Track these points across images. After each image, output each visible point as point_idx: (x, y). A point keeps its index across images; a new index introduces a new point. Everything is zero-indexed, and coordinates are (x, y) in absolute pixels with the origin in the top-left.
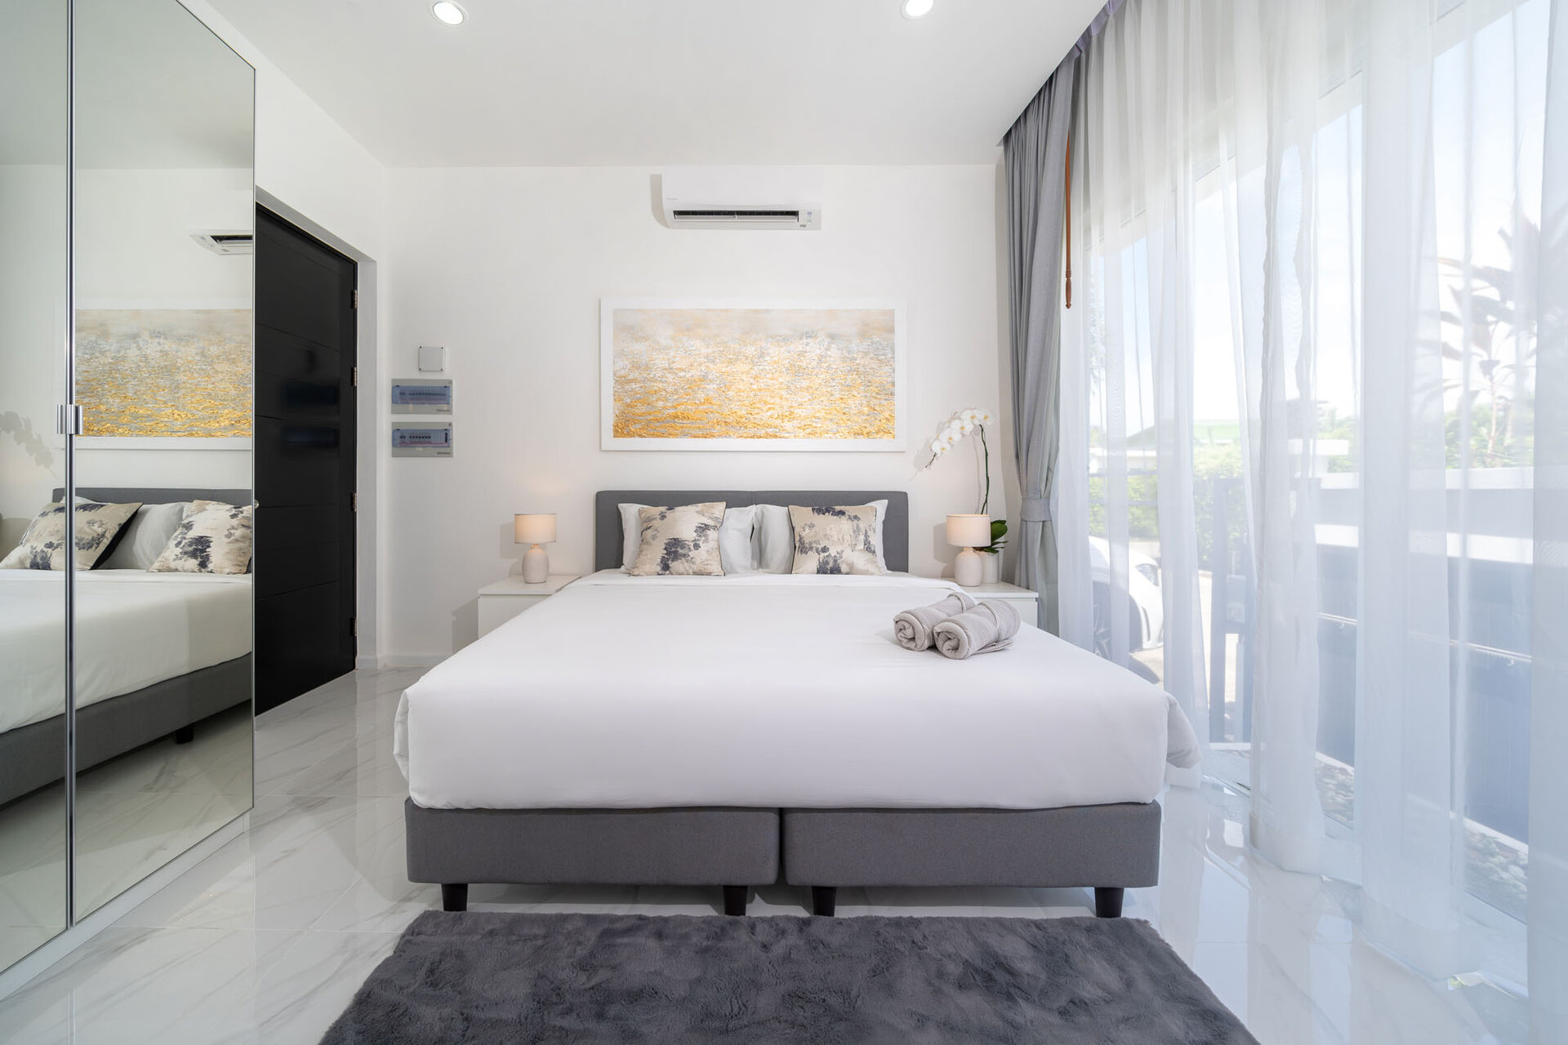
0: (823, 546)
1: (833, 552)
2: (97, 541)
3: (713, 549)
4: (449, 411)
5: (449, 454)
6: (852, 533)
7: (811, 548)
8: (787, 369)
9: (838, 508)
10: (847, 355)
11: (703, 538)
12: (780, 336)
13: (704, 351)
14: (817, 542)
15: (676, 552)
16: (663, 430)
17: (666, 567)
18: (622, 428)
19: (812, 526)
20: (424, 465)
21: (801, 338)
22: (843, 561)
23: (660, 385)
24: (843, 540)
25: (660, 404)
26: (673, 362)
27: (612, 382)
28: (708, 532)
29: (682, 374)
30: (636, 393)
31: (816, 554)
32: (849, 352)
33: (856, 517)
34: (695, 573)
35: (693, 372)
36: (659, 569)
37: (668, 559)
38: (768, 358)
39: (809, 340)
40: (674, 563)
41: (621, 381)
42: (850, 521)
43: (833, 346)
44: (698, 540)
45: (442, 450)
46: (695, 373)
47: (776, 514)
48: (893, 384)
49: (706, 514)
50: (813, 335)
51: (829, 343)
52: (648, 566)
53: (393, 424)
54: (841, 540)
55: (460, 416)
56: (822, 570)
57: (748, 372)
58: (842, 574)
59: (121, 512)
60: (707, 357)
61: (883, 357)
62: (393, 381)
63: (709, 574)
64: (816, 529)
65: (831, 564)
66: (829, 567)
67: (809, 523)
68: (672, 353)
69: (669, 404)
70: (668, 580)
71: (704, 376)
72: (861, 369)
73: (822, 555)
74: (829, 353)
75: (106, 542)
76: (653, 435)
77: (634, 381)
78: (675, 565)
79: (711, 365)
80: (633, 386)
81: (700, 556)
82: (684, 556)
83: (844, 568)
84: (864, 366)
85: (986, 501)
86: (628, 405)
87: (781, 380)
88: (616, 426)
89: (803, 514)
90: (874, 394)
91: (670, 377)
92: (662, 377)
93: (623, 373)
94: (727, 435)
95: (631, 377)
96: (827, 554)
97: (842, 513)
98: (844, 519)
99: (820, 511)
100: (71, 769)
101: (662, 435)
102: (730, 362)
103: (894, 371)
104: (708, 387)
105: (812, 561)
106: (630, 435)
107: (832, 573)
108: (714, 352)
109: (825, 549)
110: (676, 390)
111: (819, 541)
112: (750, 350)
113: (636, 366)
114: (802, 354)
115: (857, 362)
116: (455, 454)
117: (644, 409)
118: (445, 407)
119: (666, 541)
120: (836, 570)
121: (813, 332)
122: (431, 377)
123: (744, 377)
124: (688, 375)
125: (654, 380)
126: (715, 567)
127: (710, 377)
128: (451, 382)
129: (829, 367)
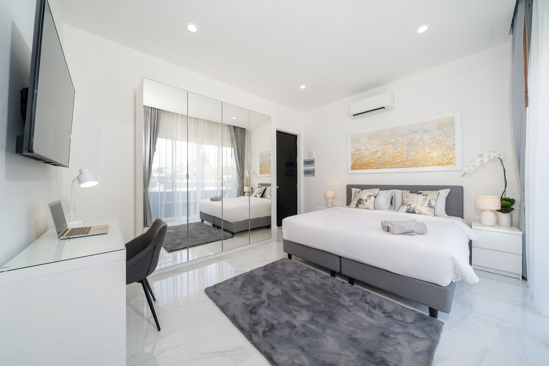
0: (409, 204)
1: (413, 206)
2: (261, 193)
3: (371, 202)
4: (314, 166)
5: (314, 176)
6: (423, 201)
7: (405, 204)
8: (407, 145)
9: (420, 192)
10: (432, 137)
11: (369, 199)
12: (404, 134)
13: (377, 143)
14: (408, 203)
15: (360, 202)
16: (365, 168)
17: (357, 206)
18: (353, 168)
19: (407, 197)
20: (310, 178)
21: (412, 134)
22: (417, 210)
23: (364, 155)
24: (418, 202)
25: (364, 160)
26: (368, 147)
27: (350, 155)
28: (371, 197)
29: (370, 151)
30: (357, 157)
31: (407, 206)
32: (433, 135)
33: (426, 195)
34: (366, 209)
35: (373, 150)
36: (355, 206)
37: (358, 204)
38: (399, 142)
39: (415, 134)
40: (360, 205)
41: (353, 154)
42: (423, 196)
43: (425, 134)
44: (367, 199)
45: (313, 175)
46: (374, 150)
47: (399, 192)
48: (454, 145)
49: (372, 192)
50: (417, 132)
51: (424, 134)
52: (352, 205)
53: (304, 169)
54: (417, 202)
55: (316, 167)
56: (408, 211)
57: (392, 148)
58: (416, 214)
59: (264, 188)
60: (378, 145)
61: (449, 135)
62: (304, 160)
63: (369, 209)
64: (409, 198)
65: (412, 210)
66: (411, 211)
67: (407, 196)
68: (367, 145)
69: (367, 160)
70: (357, 210)
71: (377, 150)
72: (438, 141)
73: (409, 207)
74: (424, 137)
75: (262, 193)
76: (362, 169)
77: (356, 154)
78: (360, 206)
79: (379, 147)
80: (356, 155)
81: (367, 204)
82: (362, 203)
83: (417, 212)
84: (440, 140)
85: (505, 191)
86: (355, 161)
87: (404, 148)
88: (352, 167)
89: (406, 193)
90: (445, 150)
91: (367, 152)
92: (364, 152)
93: (353, 152)
94: (385, 168)
95: (356, 153)
96: (411, 206)
97: (421, 193)
98: (420, 196)
99: (412, 192)
100: (249, 229)
101: (364, 169)
102: (386, 145)
103: (455, 139)
104: (379, 153)
105: (405, 208)
106: (356, 169)
107: (412, 213)
108: (380, 143)
109: (410, 205)
110: (368, 156)
111: (408, 202)
112: (393, 141)
113: (357, 150)
114: (412, 139)
115: (437, 138)
116: (315, 176)
117: (359, 162)
118: (313, 165)
119: (358, 199)
120: (413, 212)
121: (417, 131)
122: (310, 158)
123: (391, 149)
124: (372, 151)
125: (362, 153)
126: (372, 207)
127: (379, 151)
128: (314, 159)
129: (424, 142)
